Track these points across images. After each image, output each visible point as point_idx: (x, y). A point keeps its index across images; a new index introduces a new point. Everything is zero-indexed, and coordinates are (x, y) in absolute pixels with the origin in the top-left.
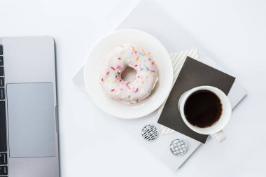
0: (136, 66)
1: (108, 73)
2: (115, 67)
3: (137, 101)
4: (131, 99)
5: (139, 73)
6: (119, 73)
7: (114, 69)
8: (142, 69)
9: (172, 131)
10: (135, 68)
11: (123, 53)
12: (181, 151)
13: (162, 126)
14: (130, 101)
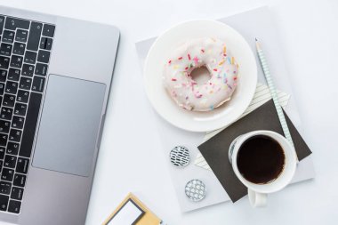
0: (216, 70)
1: (181, 58)
2: (192, 57)
3: (193, 108)
4: (188, 102)
5: (214, 80)
6: (191, 66)
7: (190, 58)
8: (219, 78)
9: (208, 167)
10: (213, 72)
11: (211, 47)
12: (196, 196)
13: (200, 154)
14: (184, 104)
